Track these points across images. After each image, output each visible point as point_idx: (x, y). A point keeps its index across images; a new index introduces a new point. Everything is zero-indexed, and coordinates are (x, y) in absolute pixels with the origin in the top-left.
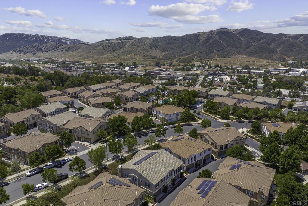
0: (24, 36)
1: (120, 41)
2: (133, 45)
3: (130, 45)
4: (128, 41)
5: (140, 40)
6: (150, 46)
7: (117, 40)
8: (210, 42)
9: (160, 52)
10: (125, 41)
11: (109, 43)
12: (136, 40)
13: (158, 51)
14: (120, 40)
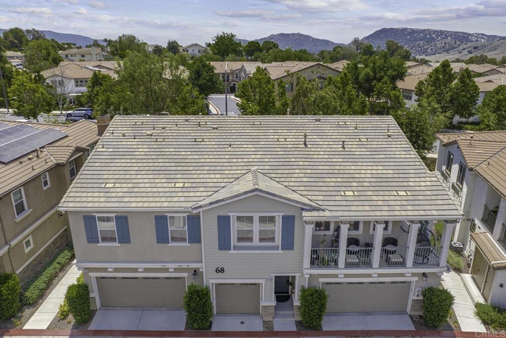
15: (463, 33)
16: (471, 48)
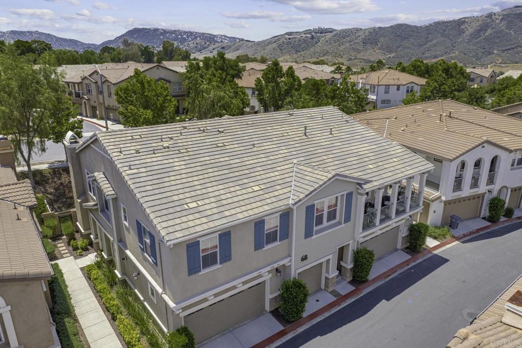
0: (160, 32)
1: (310, 35)
2: (332, 42)
3: (327, 42)
4: (324, 34)
5: (345, 34)
6: (364, 43)
7: (305, 34)
8: (487, 34)
9: (382, 53)
10: (318, 34)
11: (289, 39)
12: (339, 33)
13: (377, 51)
14: (310, 33)
15: (209, 34)
16: (219, 49)
